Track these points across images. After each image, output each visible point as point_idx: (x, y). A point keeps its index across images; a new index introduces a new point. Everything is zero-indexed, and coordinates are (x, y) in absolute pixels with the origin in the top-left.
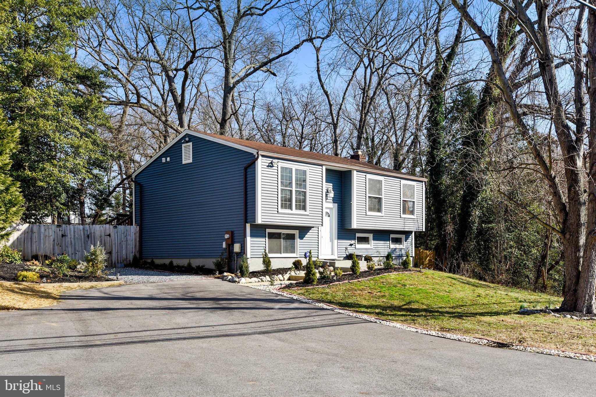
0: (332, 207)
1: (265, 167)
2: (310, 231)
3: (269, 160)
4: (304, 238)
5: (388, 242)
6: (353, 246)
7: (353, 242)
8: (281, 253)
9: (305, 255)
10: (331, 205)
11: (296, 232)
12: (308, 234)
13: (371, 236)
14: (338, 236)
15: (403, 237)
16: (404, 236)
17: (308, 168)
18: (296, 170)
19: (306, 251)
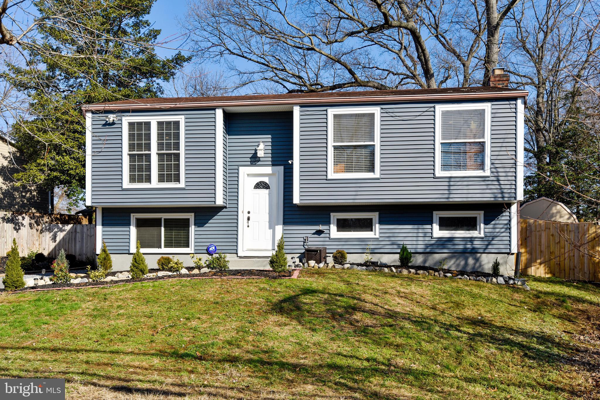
0: (271, 172)
1: (100, 126)
2: (220, 214)
3: (102, 117)
4: (207, 225)
5: (429, 226)
6: (322, 235)
7: (321, 228)
8: (160, 247)
9: (207, 250)
10: (268, 170)
11: (191, 216)
12: (216, 217)
13: (375, 216)
14: (284, 219)
15: (480, 215)
16: (482, 213)
17: (183, 117)
18: (160, 124)
19: (208, 244)
